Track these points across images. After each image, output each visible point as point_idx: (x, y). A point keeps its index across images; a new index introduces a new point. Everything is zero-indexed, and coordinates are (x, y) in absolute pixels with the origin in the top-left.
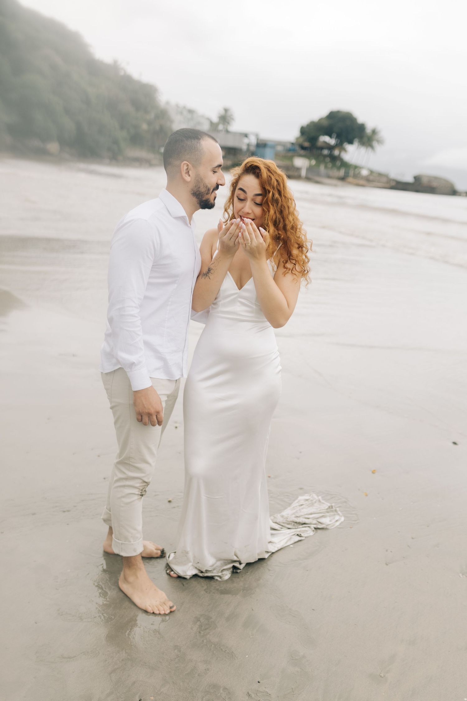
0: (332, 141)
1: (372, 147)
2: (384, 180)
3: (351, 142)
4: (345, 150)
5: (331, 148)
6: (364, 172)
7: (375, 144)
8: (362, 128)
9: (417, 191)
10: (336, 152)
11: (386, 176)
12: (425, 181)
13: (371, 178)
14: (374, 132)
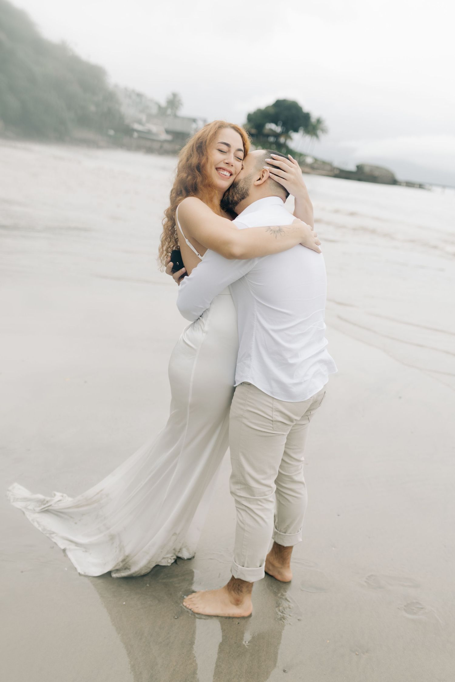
0: (278, 129)
1: (317, 136)
2: (328, 168)
3: (296, 130)
4: (290, 138)
5: (277, 135)
6: (309, 160)
7: (319, 133)
8: (307, 117)
9: (360, 180)
10: (282, 140)
11: (330, 164)
12: (367, 170)
13: (316, 166)
14: (319, 121)
